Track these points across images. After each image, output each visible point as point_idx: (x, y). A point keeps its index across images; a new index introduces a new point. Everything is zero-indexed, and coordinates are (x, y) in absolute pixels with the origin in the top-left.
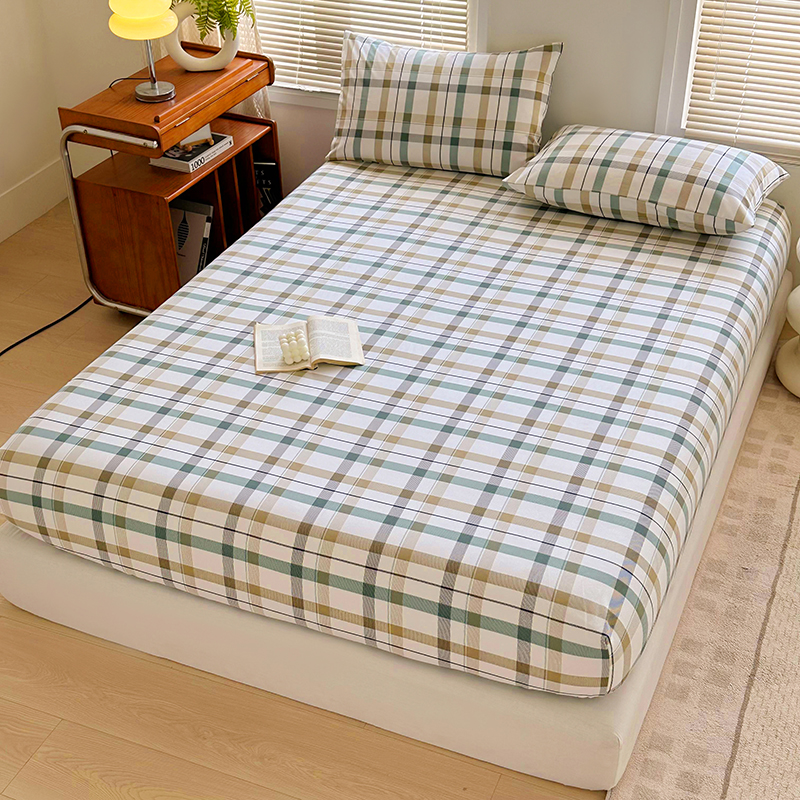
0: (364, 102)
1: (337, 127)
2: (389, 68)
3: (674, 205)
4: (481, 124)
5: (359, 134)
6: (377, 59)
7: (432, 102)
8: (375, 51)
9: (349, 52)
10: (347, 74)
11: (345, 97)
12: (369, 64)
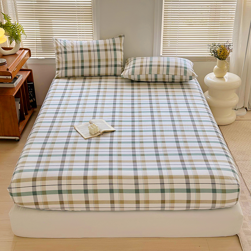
0: (66, 58)
1: (57, 67)
2: (72, 47)
3: (174, 74)
4: (107, 60)
5: (66, 68)
6: (67, 45)
7: (90, 55)
8: (66, 43)
9: (57, 44)
10: (57, 50)
11: (58, 58)
12: (65, 47)
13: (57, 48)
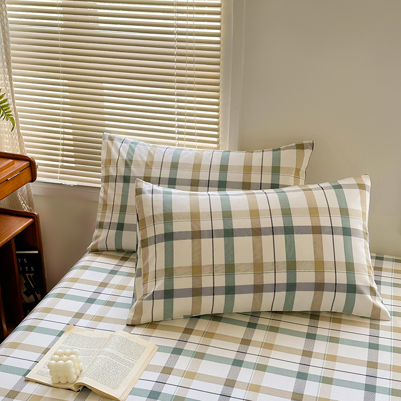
1: (99, 219)
2: (149, 166)
6: (136, 157)
8: (133, 151)
9: (109, 152)
10: (107, 171)
11: (105, 192)
12: (129, 162)
13: (109, 162)
